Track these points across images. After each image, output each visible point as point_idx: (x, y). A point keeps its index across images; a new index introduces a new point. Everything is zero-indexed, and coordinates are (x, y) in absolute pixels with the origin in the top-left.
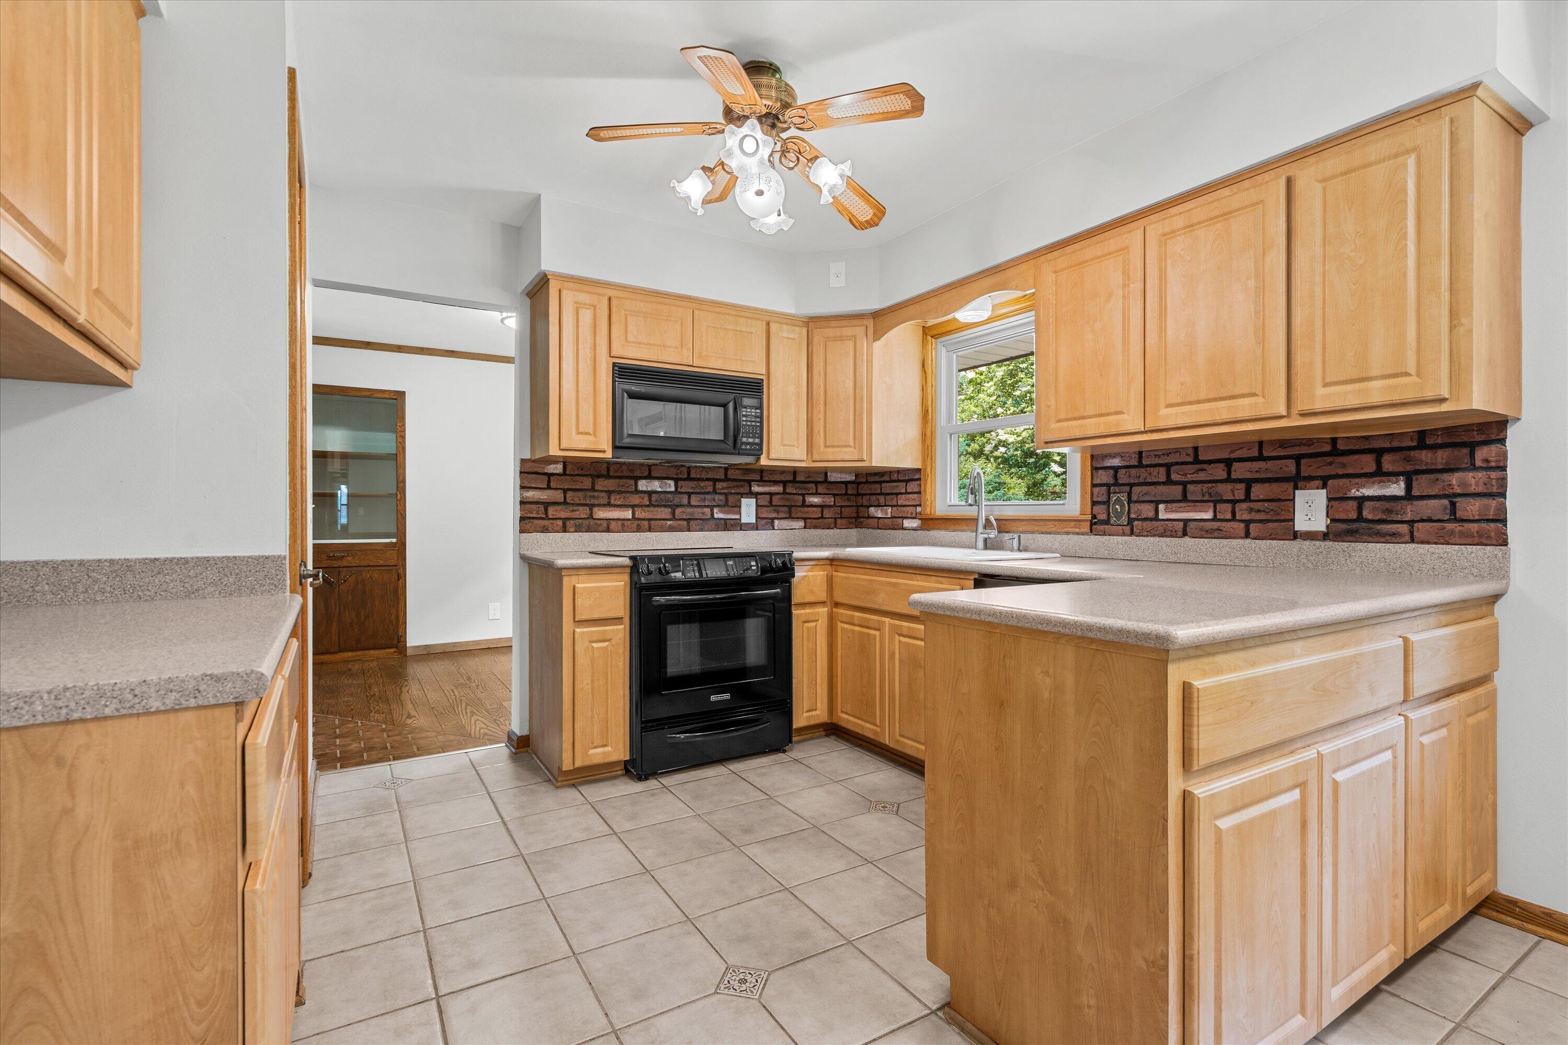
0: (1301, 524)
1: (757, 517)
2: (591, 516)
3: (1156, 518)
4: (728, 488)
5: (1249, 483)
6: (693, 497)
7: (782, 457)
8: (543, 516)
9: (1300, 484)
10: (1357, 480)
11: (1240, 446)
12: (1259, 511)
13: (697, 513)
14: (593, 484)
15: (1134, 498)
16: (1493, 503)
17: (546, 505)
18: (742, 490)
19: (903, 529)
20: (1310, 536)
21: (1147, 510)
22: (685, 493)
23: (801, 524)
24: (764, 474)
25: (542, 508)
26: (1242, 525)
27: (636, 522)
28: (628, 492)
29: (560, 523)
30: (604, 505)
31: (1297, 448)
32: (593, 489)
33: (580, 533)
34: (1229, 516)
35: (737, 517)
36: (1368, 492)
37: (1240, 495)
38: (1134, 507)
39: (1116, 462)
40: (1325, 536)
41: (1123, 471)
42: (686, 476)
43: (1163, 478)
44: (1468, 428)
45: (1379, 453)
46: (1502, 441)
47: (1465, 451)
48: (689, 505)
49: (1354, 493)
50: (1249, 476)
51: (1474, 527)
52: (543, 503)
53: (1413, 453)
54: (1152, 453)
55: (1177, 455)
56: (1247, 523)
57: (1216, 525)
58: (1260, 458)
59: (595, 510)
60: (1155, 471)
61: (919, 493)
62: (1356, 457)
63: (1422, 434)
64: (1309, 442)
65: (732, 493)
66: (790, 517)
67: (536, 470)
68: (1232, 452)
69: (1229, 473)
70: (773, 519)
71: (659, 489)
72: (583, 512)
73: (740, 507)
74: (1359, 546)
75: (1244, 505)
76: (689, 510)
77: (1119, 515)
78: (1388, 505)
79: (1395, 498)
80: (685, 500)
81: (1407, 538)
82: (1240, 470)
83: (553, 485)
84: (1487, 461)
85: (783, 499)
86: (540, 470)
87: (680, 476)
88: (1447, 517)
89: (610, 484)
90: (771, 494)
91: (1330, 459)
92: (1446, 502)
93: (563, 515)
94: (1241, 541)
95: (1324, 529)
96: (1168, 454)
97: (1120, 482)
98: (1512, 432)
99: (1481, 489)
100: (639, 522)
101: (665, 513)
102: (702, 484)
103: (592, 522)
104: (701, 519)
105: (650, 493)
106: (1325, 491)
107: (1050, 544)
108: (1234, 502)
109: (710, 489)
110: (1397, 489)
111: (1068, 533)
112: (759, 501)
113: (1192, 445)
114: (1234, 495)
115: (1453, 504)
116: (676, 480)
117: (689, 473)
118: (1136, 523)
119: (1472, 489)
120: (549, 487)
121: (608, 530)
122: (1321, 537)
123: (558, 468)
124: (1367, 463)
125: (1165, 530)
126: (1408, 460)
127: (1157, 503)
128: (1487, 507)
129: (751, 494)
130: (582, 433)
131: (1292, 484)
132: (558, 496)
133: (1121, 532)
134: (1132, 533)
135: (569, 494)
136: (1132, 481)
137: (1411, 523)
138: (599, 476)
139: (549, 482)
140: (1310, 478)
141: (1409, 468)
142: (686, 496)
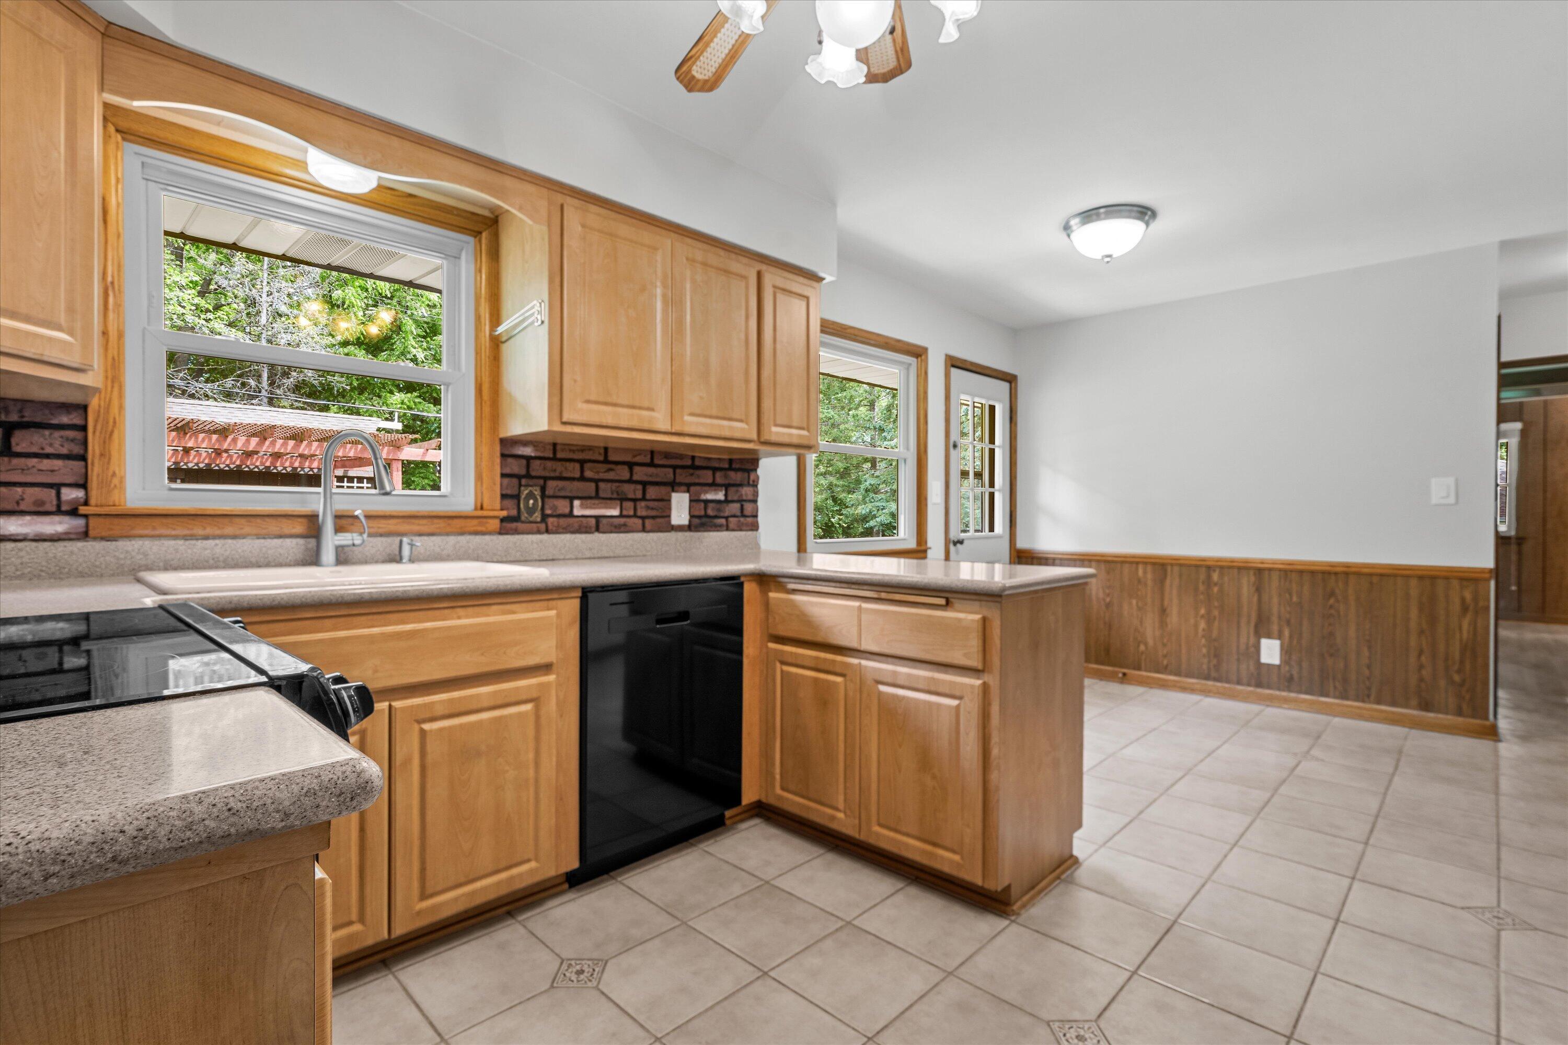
0: (675, 519)
3: (571, 515)
5: (645, 484)
9: (674, 488)
10: (704, 488)
11: (639, 452)
12: (652, 509)
15: (549, 492)
16: (754, 506)
20: (680, 528)
21: (562, 506)
26: (640, 521)
31: (674, 460)
34: (631, 513)
36: (710, 496)
37: (639, 495)
38: (550, 502)
39: (528, 451)
40: (690, 528)
41: (538, 462)
43: (577, 475)
45: (714, 470)
46: (757, 470)
47: (746, 475)
49: (702, 497)
50: (645, 478)
51: (748, 520)
53: (727, 473)
54: (566, 447)
55: (591, 452)
56: (643, 518)
57: (622, 520)
58: (651, 464)
60: (570, 466)
61: (83, 458)
62: (704, 471)
63: (731, 461)
64: (681, 457)
68: (635, 456)
69: (631, 474)
74: (706, 534)
75: (643, 504)
77: (531, 511)
78: (718, 506)
79: (719, 502)
81: (726, 528)
82: (640, 473)
84: (753, 481)
88: (739, 514)
91: (691, 471)
92: (739, 505)
94: (641, 534)
95: (687, 523)
96: (582, 451)
97: (533, 473)
98: (759, 464)
106: (688, 494)
107: (437, 550)
108: (635, 500)
110: (720, 496)
111: (463, 533)
113: (602, 445)
114: (635, 495)
115: (742, 506)
118: (550, 519)
119: (748, 497)
122: (686, 528)
124: (707, 476)
125: (580, 526)
126: (725, 477)
127: (571, 499)
128: (752, 508)
131: (670, 488)
133: (535, 530)
134: (547, 531)
136: (547, 474)
137: (727, 518)
140: (680, 484)
141: (727, 482)
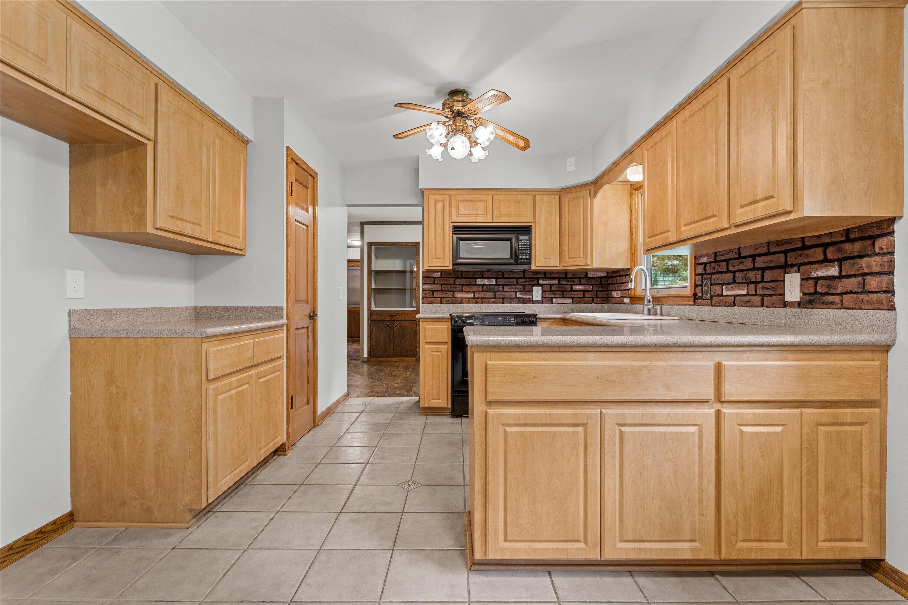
0: (788, 298)
1: (542, 297)
2: (453, 297)
3: (722, 295)
4: (525, 282)
5: (763, 270)
6: (505, 287)
7: (544, 265)
8: (432, 296)
9: (787, 270)
10: (814, 266)
11: (759, 246)
12: (767, 289)
13: (508, 295)
14: (455, 281)
15: (713, 282)
16: (885, 278)
17: (433, 291)
18: (533, 283)
19: (624, 303)
20: (792, 305)
21: (718, 290)
22: (501, 285)
23: (570, 301)
24: (547, 274)
25: (431, 293)
26: (760, 298)
27: (475, 300)
28: (471, 285)
29: (439, 299)
30: (460, 291)
31: (785, 246)
32: (455, 284)
33: (448, 304)
34: (754, 293)
35: (531, 297)
36: (819, 273)
37: (759, 278)
38: (713, 288)
39: (705, 260)
40: (799, 305)
41: (708, 265)
42: (501, 276)
43: (725, 269)
44: (870, 225)
45: (825, 246)
46: (892, 233)
47: (869, 242)
48: (503, 291)
49: (813, 275)
50: (763, 265)
51: (874, 296)
52: (432, 291)
53: (843, 245)
54: (721, 253)
55: (731, 253)
56: (763, 296)
57: (748, 298)
58: (769, 253)
59: (455, 293)
60: (722, 264)
62: (813, 250)
63: (847, 232)
64: (791, 241)
65: (527, 285)
66: (563, 297)
67: (429, 276)
68: (756, 250)
69: (754, 264)
70: (552, 298)
71: (488, 284)
72: (450, 295)
73: (532, 292)
74: (815, 311)
75: (761, 285)
76: (503, 293)
77: (707, 293)
78: (829, 282)
79: (833, 277)
80: (501, 288)
81: (839, 306)
82: (760, 262)
83: (436, 282)
84: (881, 248)
85: (558, 287)
86: (430, 276)
87: (498, 277)
88: (860, 290)
89: (463, 281)
90: (551, 285)
91: (801, 252)
92: (860, 279)
93: (441, 296)
94: (759, 309)
95: (799, 300)
96: (727, 254)
97: (707, 272)
98: (897, 227)
99: (879, 269)
100: (477, 299)
101: (490, 295)
102: (510, 280)
103: (454, 299)
104: (510, 298)
105: (483, 285)
106: (799, 274)
108: (756, 283)
109: (515, 283)
110: (834, 271)
111: (686, 305)
112: (543, 288)
113: (738, 247)
114: (756, 278)
115: (864, 281)
116: (496, 279)
117: (503, 275)
118: (714, 298)
119: (874, 270)
120: (434, 283)
121: (462, 303)
122: (796, 305)
123: (438, 275)
124: (818, 254)
125: (726, 302)
126: (840, 250)
127: (723, 285)
128: (881, 282)
129: (538, 285)
130: (438, 259)
131: (784, 269)
132: (438, 287)
133: (707, 303)
134: (712, 304)
135: (444, 286)
136: (712, 272)
137: (842, 294)
138: (458, 278)
139: (434, 281)
140: (792, 266)
141: (840, 256)
142: (502, 287)
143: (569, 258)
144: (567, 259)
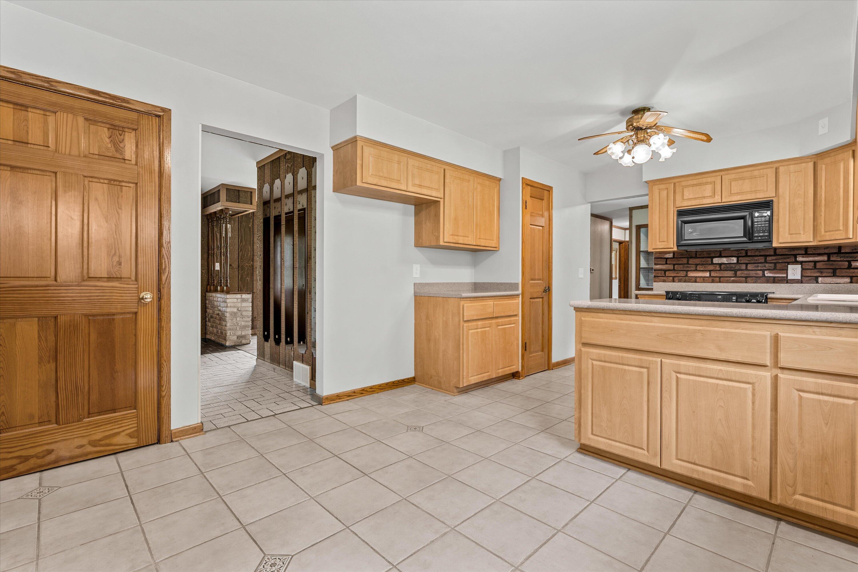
1: (802, 276)
2: (687, 276)
4: (776, 259)
6: (749, 265)
8: (664, 275)
13: (752, 273)
14: (688, 261)
17: (665, 271)
18: (788, 260)
22: (744, 263)
23: (848, 280)
24: (808, 250)
25: (663, 272)
27: (711, 279)
28: (707, 264)
29: (671, 278)
30: (694, 271)
32: (688, 263)
33: (681, 283)
35: (785, 275)
42: (744, 255)
48: (746, 269)
52: (664, 270)
59: (689, 273)
65: (780, 262)
66: (834, 275)
67: (661, 257)
70: (817, 278)
71: (727, 262)
72: (683, 274)
73: (787, 270)
76: (746, 272)
80: (743, 267)
83: (668, 262)
85: (826, 264)
86: (662, 257)
87: (740, 255)
89: (697, 261)
90: (815, 262)
93: (673, 275)
100: (713, 278)
101: (730, 273)
102: (756, 258)
103: (687, 278)
104: (755, 277)
105: (720, 264)
109: (763, 261)
112: (803, 266)
116: (738, 257)
117: (746, 253)
120: (666, 264)
121: (696, 282)
123: (671, 256)
129: (796, 262)
130: (661, 242)
132: (671, 267)
135: (676, 266)
138: (691, 258)
139: (666, 261)
142: (745, 265)
143: (825, 232)
144: (823, 233)
